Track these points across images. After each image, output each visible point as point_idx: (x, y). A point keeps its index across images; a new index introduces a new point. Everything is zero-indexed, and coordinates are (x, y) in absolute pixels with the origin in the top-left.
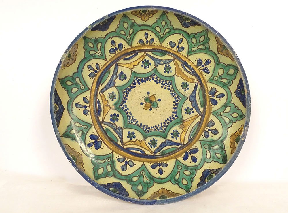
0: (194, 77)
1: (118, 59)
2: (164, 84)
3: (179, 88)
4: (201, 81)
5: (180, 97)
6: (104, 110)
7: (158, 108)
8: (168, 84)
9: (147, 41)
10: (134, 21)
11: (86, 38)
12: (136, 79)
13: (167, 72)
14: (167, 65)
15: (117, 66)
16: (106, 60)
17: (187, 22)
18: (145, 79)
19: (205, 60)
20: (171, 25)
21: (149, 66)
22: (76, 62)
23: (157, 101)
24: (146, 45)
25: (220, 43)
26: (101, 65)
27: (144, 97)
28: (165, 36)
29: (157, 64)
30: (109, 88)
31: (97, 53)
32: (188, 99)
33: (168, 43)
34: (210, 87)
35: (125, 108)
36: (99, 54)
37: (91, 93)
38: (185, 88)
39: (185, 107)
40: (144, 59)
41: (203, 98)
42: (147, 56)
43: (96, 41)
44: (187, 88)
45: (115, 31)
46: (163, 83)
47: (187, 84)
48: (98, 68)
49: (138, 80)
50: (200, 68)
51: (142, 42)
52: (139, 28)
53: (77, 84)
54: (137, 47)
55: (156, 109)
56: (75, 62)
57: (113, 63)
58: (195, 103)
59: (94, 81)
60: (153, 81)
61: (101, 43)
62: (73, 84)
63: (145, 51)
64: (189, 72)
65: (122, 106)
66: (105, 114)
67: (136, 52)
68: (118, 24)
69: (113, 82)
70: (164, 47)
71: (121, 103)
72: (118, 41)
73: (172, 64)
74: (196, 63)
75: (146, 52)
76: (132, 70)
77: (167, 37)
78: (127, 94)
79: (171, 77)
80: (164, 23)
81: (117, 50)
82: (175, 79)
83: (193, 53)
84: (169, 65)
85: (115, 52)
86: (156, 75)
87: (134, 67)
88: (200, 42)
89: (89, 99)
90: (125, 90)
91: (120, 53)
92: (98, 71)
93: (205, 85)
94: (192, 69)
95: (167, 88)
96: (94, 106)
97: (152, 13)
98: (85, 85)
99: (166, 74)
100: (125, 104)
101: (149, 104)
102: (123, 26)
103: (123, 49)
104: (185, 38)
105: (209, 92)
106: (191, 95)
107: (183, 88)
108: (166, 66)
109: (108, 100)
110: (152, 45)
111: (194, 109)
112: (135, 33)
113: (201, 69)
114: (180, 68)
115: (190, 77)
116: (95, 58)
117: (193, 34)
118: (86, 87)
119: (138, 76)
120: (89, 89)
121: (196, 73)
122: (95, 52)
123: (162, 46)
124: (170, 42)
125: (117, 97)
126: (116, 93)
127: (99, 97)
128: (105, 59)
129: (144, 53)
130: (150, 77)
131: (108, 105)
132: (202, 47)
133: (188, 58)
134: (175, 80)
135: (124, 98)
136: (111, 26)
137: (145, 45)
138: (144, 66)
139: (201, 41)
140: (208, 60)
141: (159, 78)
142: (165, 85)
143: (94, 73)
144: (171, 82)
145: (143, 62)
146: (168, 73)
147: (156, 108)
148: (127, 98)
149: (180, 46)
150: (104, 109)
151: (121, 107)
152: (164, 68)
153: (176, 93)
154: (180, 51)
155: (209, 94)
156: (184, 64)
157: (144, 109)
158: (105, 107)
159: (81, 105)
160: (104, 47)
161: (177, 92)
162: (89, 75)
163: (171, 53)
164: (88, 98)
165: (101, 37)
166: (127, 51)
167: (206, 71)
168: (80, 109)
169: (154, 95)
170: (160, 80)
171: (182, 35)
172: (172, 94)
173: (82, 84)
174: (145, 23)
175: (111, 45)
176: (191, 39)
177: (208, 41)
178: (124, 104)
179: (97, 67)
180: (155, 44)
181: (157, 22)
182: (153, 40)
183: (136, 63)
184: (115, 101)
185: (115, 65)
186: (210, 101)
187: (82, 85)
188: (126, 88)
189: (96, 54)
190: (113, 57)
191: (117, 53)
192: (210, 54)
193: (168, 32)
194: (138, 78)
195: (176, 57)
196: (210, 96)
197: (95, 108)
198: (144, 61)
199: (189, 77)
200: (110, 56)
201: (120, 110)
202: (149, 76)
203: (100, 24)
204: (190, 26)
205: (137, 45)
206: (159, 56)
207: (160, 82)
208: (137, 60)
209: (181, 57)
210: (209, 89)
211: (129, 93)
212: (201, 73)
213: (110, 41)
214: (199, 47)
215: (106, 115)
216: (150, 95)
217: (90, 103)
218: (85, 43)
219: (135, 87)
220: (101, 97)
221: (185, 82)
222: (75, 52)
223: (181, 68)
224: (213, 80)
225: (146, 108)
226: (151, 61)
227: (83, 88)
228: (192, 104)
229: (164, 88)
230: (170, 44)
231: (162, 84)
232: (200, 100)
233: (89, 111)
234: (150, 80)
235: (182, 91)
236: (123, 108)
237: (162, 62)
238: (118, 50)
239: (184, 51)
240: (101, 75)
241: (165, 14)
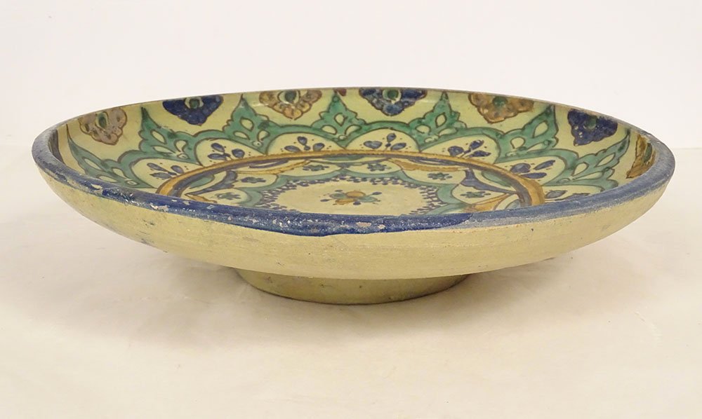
0: (456, 166)
1: (234, 166)
2: (379, 181)
3: (425, 180)
5: (435, 186)
7: (379, 201)
9: (307, 147)
10: (268, 118)
11: (149, 118)
12: (294, 182)
16: (201, 165)
17: (393, 102)
19: (467, 144)
20: (358, 119)
23: (369, 195)
24: (306, 152)
25: (485, 103)
26: (187, 169)
27: (327, 194)
28: (349, 137)
29: (346, 166)
30: (215, 190)
31: (174, 152)
32: (461, 186)
33: (361, 144)
36: (181, 156)
38: (441, 178)
40: (308, 165)
42: (314, 162)
43: (173, 135)
45: (221, 130)
46: (376, 180)
47: (444, 174)
48: (177, 170)
50: (461, 156)
51: (293, 148)
52: (282, 131)
54: (284, 154)
55: (374, 203)
56: (113, 144)
59: (166, 183)
61: (186, 142)
63: (305, 158)
64: (438, 164)
67: (282, 160)
68: (229, 121)
70: (353, 150)
72: (230, 145)
73: (385, 163)
74: (448, 154)
75: (309, 159)
76: (278, 175)
77: (355, 138)
79: (391, 173)
80: (340, 119)
81: (229, 156)
83: (430, 144)
85: (226, 158)
87: (283, 172)
88: (438, 126)
91: (237, 160)
92: (178, 174)
94: (441, 161)
97: (308, 102)
98: (140, 182)
99: (377, 172)
102: (241, 124)
103: (246, 156)
104: (399, 131)
106: (463, 181)
110: (321, 151)
112: (272, 137)
113: (465, 156)
114: (411, 164)
116: (169, 158)
117: (417, 120)
120: (153, 188)
121: (457, 162)
122: (168, 151)
123: (348, 150)
124: (365, 142)
126: (239, 193)
128: (197, 163)
130: (333, 178)
132: (447, 132)
133: (422, 152)
134: (405, 174)
136: (209, 119)
137: (303, 151)
138: (310, 170)
139: (439, 124)
140: (474, 141)
141: (359, 177)
142: (383, 181)
143: (167, 175)
145: (306, 167)
147: (371, 202)
149: (394, 143)
152: (368, 168)
153: (421, 185)
154: (398, 149)
156: (419, 159)
157: (335, 204)
160: (193, 149)
161: (423, 184)
162: (153, 175)
163: (376, 154)
165: (185, 133)
166: (255, 159)
167: (481, 154)
169: (357, 191)
171: (392, 129)
173: (129, 179)
174: (293, 122)
175: (214, 150)
176: (416, 129)
177: (456, 118)
179: (175, 169)
180: (328, 150)
181: (322, 118)
182: (320, 145)
183: (285, 169)
184: (238, 200)
185: (228, 173)
186: (526, 177)
189: (170, 153)
190: (221, 163)
191: (229, 159)
192: (473, 132)
193: (356, 131)
195: (391, 156)
196: (517, 173)
199: (441, 168)
200: (211, 161)
203: (186, 103)
204: (403, 110)
205: (283, 152)
206: (348, 160)
208: (289, 166)
209: (403, 154)
210: (508, 168)
212: (470, 160)
213: (209, 142)
214: (440, 134)
218: (144, 126)
221: (436, 172)
223: (414, 163)
224: (506, 157)
225: (340, 203)
230: (367, 145)
231: (373, 182)
232: (495, 182)
237: (357, 164)
238: (232, 156)
239: (408, 147)
240: (187, 178)
241: (339, 99)
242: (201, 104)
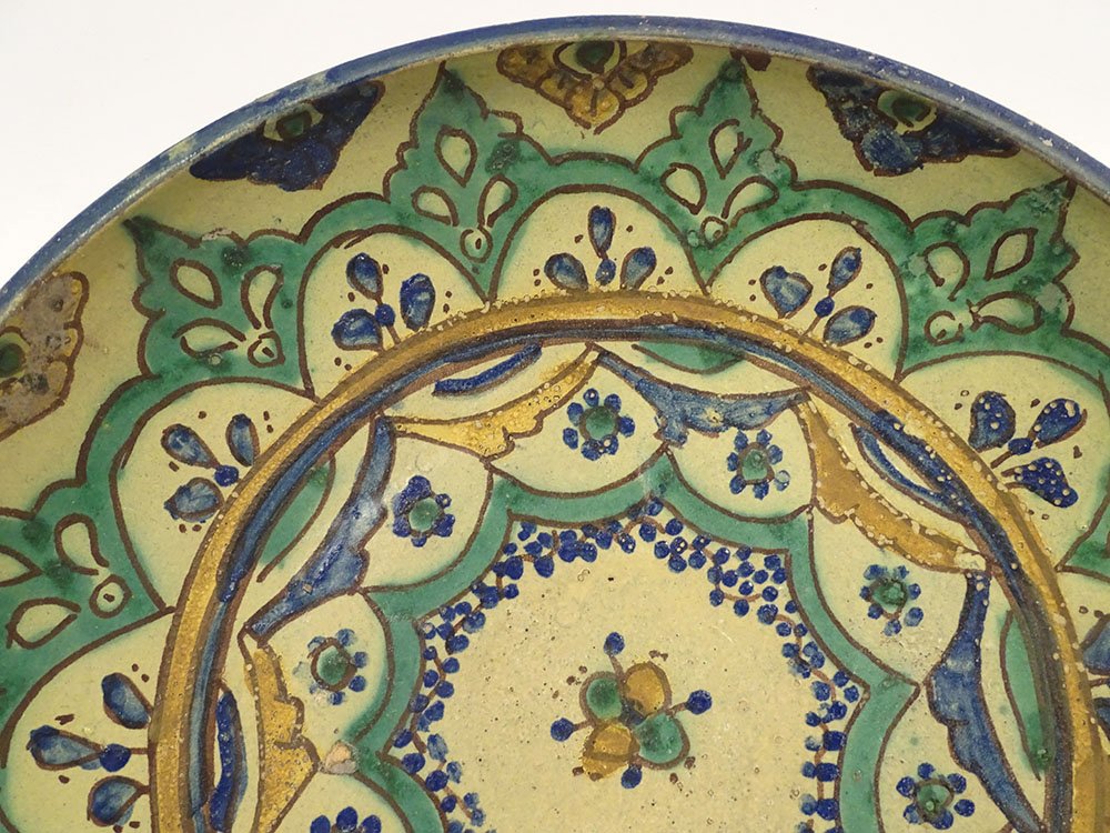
0: (956, 531)
1: (396, 386)
2: (732, 572)
3: (850, 607)
4: (1015, 560)
5: (857, 680)
6: (261, 781)
7: (690, 762)
8: (761, 577)
9: (607, 267)
10: (520, 127)
11: (159, 234)
12: (522, 537)
13: (749, 489)
14: (752, 436)
15: (387, 439)
16: (309, 393)
17: (901, 129)
18: (587, 536)
19: (1035, 403)
20: (778, 159)
21: (620, 437)
22: (68, 403)
23: (677, 708)
24: (598, 296)
26: (270, 429)
27: (578, 675)
28: (731, 232)
29: (677, 428)
30: (314, 604)
31: (242, 338)
32: (922, 702)
33: (752, 282)
34: (1084, 610)
35: (431, 766)
36: (258, 353)
37: (171, 639)
38: (891, 610)
39: (899, 763)
40: (586, 388)
41: (1041, 691)
42: (606, 366)
43: (239, 257)
44: (906, 610)
45: (382, 194)
46: (725, 568)
47: (910, 580)
48: (241, 447)
49: (533, 538)
50: (995, 464)
51: (569, 271)
52: (553, 178)
53: (65, 570)
54: (538, 302)
55: (674, 778)
56: (59, 403)
57: (361, 418)
58: (977, 733)
59: (202, 549)
60: (645, 549)
61: (278, 273)
62: (33, 572)
63: (590, 336)
64: (918, 488)
65: (411, 749)
66: (272, 815)
67: (526, 342)
68: (404, 146)
69: (345, 558)
70: (723, 306)
71: (403, 719)
72: (400, 259)
73: (785, 430)
74: (962, 425)
75: (599, 344)
76: (493, 470)
77: (747, 241)
78: (450, 648)
79: (777, 522)
80: (726, 143)
81: (390, 324)
82: (811, 536)
83: (937, 352)
84: (764, 439)
85: (380, 337)
86: (672, 508)
87: (510, 447)
88: (990, 274)
89: (149, 691)
90: (438, 621)
91: (410, 342)
92: (243, 471)
93: (1044, 589)
94: (934, 469)
95: (754, 606)
96: (185, 747)
97: (646, 72)
98: (135, 576)
99: (746, 502)
100: (435, 727)
101: (619, 736)
102: (441, 158)
103: (437, 316)
104: (877, 246)
105: (1084, 646)
106: (938, 669)
107: (876, 612)
108: (741, 443)
109: (304, 695)
110: (639, 293)
111: (972, 781)
112: (519, 210)
113: (1006, 465)
114: (847, 460)
115: (923, 529)
116: (227, 374)
117: (943, 220)
118: (139, 593)
119: (536, 512)
120: (164, 610)
121: (970, 498)
122: (224, 338)
123: (711, 303)
124: (767, 272)
125: (372, 672)
126: (369, 640)
127: (234, 672)
128: (300, 386)
129: (582, 347)
130: (624, 522)
131: (297, 741)
132: (1006, 310)
133: (902, 385)
134: (811, 547)
135: (429, 679)
136: (348, 154)
137: (591, 289)
138: (581, 441)
139: (999, 268)
140: (1061, 402)
141: (692, 526)
142: (741, 580)
143: (212, 486)
144: (782, 557)
145: (575, 409)
146: (760, 496)
147: (668, 765)
148: (449, 678)
149: (843, 299)
150: (262, 769)
151: (399, 753)
152: (732, 458)
153: (826, 649)
154: (844, 338)
155: (1081, 667)
156: (878, 428)
157: (578, 771)
158: (273, 752)
159: (84, 742)
160: (295, 302)
161: (835, 643)
162: (172, 506)
163: (779, 351)
164: (145, 678)
165: (274, 231)
166: (458, 335)
167: (1049, 484)
168: (64, 780)
169: (658, 661)
170: (698, 545)
171: (860, 229)
172: (791, 651)
173: (104, 573)
174: (592, 142)
175: (353, 290)
176: (925, 254)
177: (1057, 270)
178: (424, 726)
179: (235, 438)
180: (660, 288)
181: (676, 133)
182: (645, 257)
183: (522, 420)
184: (357, 704)
185: (373, 432)
186: (1102, 722)
187: (112, 579)
188: (445, 599)
189: (231, 346)
190: (363, 372)
191: (388, 341)
192: (1078, 359)
193: (757, 207)
194: (541, 529)
195: (812, 380)
196: (1092, 677)
197: (194, 760)
198: (585, 406)
199: (916, 529)
200: (338, 362)
201: (391, 779)
202: (622, 515)
203: (267, 135)
204: (919, 164)
205: (535, 292)
206: (693, 371)
207: (698, 561)
208: (534, 393)
209: (848, 379)
210: (1084, 625)
211: (464, 642)
212: (1008, 502)
213: (340, 258)
214: (984, 312)
215: (279, 820)
216: (626, 659)
217: (158, 720)
218: (148, 267)
219: (512, 593)
220: (252, 673)
221: (892, 561)
222: (63, 333)
223: (857, 461)
224: (1106, 554)
225: (593, 764)
226: (634, 406)
227: (110, 598)
228: (951, 738)
229: (728, 605)
230: (771, 287)
231: (716, 575)
232: (1016, 713)
233: (141, 790)
234: (628, 545)
235: (869, 632)
236: (415, 763)
237: (711, 414)
238: (399, 324)
239: (874, 341)
240: (262, 498)
241: (742, 76)
242: (317, 118)
